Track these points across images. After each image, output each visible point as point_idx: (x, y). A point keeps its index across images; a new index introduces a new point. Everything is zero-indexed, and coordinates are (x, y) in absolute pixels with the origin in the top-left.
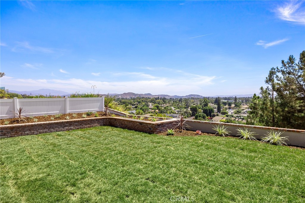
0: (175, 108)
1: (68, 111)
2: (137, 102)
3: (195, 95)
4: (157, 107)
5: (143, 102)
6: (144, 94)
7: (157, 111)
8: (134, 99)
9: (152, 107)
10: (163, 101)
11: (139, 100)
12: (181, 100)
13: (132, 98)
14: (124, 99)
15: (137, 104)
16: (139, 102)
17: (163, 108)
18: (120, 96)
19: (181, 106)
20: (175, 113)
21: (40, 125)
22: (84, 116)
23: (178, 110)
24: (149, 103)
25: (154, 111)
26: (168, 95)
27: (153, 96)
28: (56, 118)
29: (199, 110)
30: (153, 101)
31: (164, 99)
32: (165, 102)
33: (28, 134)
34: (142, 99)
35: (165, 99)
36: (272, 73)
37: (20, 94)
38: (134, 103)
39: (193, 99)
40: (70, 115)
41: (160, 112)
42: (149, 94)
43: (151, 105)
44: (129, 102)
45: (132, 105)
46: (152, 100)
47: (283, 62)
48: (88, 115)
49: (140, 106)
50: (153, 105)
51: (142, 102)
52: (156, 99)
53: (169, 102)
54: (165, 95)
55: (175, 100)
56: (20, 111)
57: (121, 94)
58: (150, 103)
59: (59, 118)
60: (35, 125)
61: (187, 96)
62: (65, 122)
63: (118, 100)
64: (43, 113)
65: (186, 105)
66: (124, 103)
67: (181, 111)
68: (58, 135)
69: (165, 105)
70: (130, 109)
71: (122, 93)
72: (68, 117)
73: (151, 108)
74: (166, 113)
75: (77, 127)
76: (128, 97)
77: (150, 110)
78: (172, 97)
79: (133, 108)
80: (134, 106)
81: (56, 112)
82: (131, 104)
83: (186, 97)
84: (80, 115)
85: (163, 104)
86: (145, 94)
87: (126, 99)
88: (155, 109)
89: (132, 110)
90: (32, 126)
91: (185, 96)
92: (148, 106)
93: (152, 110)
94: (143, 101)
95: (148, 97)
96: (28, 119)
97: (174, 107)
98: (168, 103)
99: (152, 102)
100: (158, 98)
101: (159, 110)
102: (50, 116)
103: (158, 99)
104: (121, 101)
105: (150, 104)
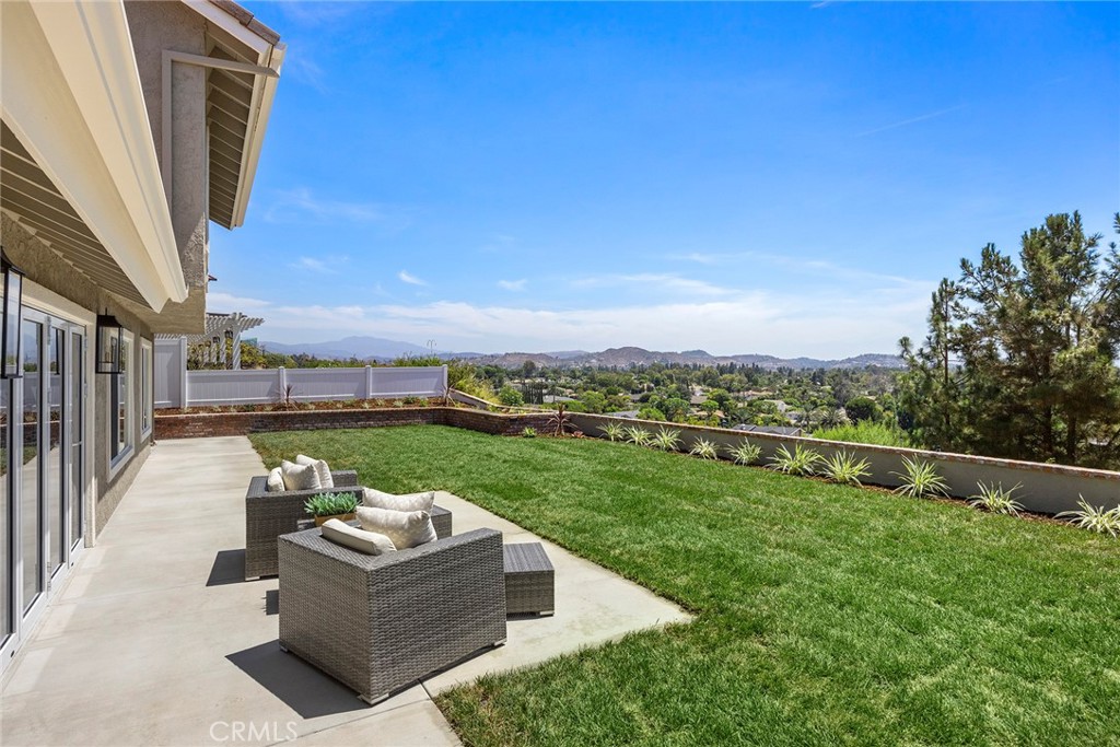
0: (789, 407)
1: (371, 394)
2: (652, 382)
3: (885, 356)
4: (721, 400)
5: (672, 383)
6: (679, 352)
7: (719, 413)
8: (642, 370)
9: (703, 400)
10: (746, 379)
11: (659, 375)
12: (818, 376)
13: (634, 367)
14: (607, 369)
15: (650, 389)
16: (657, 383)
17: (740, 405)
18: (593, 361)
19: (813, 399)
20: (789, 424)
21: (318, 414)
22: (397, 403)
23: (798, 412)
24: (694, 385)
25: (709, 416)
26: (772, 358)
27: (716, 358)
28: (345, 406)
29: (884, 414)
30: (708, 379)
31: (752, 373)
32: (756, 383)
33: (298, 429)
34: (669, 372)
35: (757, 370)
36: (946, 293)
37: (287, 354)
38: (641, 383)
39: (874, 370)
40: (373, 401)
41: (729, 418)
42: (701, 353)
43: (699, 393)
44: (622, 379)
45: (633, 393)
46: (705, 376)
47: (964, 264)
48: (407, 402)
49: (655, 397)
50: (708, 391)
51: (668, 382)
52: (722, 370)
53: (771, 382)
54: (762, 357)
55: (798, 374)
56: (289, 390)
57: (599, 354)
58: (699, 384)
59: (352, 406)
60: (310, 414)
61: (849, 360)
62: (359, 412)
63: (585, 374)
64: (325, 396)
65: (835, 396)
66: (603, 384)
67: (808, 418)
68: (345, 432)
69: (752, 395)
70: (621, 406)
71: (601, 351)
72: (366, 405)
73: (698, 405)
74: (752, 422)
75: (381, 423)
76: (623, 364)
77: (694, 410)
78: (786, 365)
79: (633, 401)
80: (638, 397)
81: (349, 396)
82: (628, 387)
83: (846, 366)
84: (390, 401)
85: (748, 389)
86: (685, 354)
87: (614, 370)
88: (711, 409)
89: (628, 410)
90: (305, 415)
91: (842, 362)
92: (686, 395)
93: (702, 410)
94: (670, 377)
95: (695, 366)
96: (300, 406)
97: (788, 400)
98: (768, 385)
99: (704, 381)
100: (731, 369)
101: (727, 411)
102: (337, 402)
103: (731, 372)
104: (592, 380)
105: (697, 388)
